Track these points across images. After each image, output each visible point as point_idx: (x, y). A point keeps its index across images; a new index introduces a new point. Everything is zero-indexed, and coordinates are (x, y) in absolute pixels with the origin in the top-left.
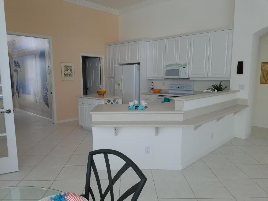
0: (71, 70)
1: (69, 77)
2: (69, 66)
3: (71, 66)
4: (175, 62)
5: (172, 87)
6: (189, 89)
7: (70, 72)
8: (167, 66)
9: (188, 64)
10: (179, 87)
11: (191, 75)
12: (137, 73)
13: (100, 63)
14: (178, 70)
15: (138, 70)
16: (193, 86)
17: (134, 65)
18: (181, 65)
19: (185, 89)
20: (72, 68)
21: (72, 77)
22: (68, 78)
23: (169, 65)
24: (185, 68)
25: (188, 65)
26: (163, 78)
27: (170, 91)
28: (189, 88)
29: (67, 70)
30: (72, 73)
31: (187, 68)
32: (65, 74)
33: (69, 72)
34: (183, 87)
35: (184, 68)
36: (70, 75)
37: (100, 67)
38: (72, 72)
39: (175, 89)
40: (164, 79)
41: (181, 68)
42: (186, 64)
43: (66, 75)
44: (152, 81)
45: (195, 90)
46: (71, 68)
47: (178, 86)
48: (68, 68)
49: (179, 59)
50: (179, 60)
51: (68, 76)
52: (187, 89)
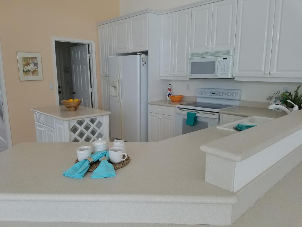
0: (36, 65)
1: (33, 75)
2: (32, 58)
3: (36, 58)
4: (208, 48)
5: (202, 93)
6: (232, 98)
7: (33, 67)
8: (193, 55)
9: (231, 51)
10: (213, 94)
11: (237, 71)
12: (143, 68)
13: (89, 54)
14: (214, 63)
15: (145, 63)
16: (239, 91)
17: (138, 56)
18: (219, 53)
19: (225, 96)
20: (37, 60)
21: (37, 75)
22: (31, 77)
23: (198, 55)
24: (226, 59)
25: (231, 54)
26: (187, 77)
27: (199, 100)
28: (232, 95)
29: (28, 64)
30: (37, 70)
31: (230, 59)
32: (25, 70)
33: (31, 67)
34: (221, 94)
35: (224, 59)
36: (34, 72)
37: (89, 59)
38: (37, 68)
39: (208, 96)
40: (189, 79)
41: (219, 60)
42: (228, 52)
43: (26, 72)
44: (168, 82)
45: (242, 99)
46: (35, 61)
47: (213, 91)
48: (30, 62)
49: (215, 43)
50: (215, 45)
51: (31, 74)
52: (230, 98)
